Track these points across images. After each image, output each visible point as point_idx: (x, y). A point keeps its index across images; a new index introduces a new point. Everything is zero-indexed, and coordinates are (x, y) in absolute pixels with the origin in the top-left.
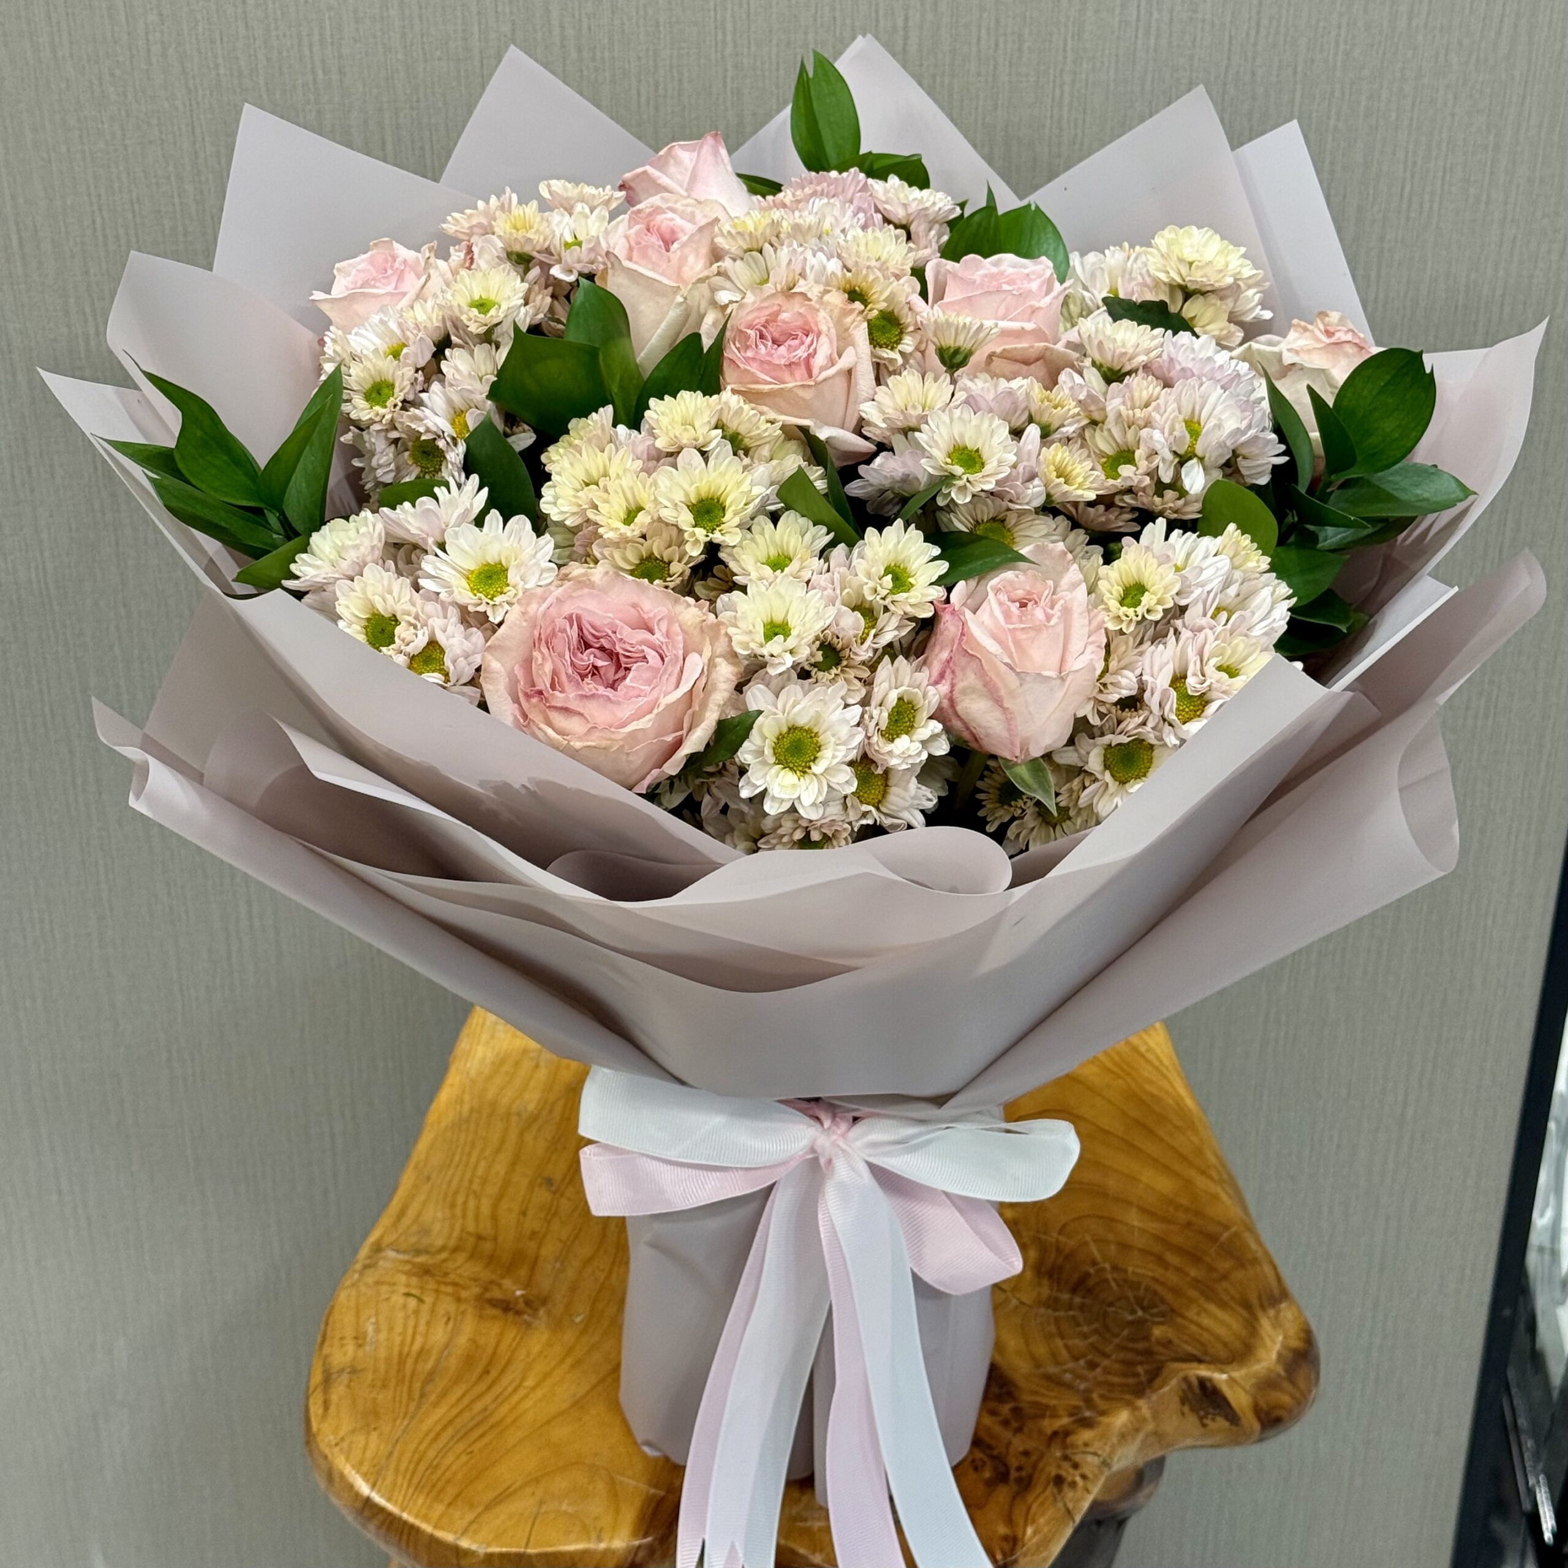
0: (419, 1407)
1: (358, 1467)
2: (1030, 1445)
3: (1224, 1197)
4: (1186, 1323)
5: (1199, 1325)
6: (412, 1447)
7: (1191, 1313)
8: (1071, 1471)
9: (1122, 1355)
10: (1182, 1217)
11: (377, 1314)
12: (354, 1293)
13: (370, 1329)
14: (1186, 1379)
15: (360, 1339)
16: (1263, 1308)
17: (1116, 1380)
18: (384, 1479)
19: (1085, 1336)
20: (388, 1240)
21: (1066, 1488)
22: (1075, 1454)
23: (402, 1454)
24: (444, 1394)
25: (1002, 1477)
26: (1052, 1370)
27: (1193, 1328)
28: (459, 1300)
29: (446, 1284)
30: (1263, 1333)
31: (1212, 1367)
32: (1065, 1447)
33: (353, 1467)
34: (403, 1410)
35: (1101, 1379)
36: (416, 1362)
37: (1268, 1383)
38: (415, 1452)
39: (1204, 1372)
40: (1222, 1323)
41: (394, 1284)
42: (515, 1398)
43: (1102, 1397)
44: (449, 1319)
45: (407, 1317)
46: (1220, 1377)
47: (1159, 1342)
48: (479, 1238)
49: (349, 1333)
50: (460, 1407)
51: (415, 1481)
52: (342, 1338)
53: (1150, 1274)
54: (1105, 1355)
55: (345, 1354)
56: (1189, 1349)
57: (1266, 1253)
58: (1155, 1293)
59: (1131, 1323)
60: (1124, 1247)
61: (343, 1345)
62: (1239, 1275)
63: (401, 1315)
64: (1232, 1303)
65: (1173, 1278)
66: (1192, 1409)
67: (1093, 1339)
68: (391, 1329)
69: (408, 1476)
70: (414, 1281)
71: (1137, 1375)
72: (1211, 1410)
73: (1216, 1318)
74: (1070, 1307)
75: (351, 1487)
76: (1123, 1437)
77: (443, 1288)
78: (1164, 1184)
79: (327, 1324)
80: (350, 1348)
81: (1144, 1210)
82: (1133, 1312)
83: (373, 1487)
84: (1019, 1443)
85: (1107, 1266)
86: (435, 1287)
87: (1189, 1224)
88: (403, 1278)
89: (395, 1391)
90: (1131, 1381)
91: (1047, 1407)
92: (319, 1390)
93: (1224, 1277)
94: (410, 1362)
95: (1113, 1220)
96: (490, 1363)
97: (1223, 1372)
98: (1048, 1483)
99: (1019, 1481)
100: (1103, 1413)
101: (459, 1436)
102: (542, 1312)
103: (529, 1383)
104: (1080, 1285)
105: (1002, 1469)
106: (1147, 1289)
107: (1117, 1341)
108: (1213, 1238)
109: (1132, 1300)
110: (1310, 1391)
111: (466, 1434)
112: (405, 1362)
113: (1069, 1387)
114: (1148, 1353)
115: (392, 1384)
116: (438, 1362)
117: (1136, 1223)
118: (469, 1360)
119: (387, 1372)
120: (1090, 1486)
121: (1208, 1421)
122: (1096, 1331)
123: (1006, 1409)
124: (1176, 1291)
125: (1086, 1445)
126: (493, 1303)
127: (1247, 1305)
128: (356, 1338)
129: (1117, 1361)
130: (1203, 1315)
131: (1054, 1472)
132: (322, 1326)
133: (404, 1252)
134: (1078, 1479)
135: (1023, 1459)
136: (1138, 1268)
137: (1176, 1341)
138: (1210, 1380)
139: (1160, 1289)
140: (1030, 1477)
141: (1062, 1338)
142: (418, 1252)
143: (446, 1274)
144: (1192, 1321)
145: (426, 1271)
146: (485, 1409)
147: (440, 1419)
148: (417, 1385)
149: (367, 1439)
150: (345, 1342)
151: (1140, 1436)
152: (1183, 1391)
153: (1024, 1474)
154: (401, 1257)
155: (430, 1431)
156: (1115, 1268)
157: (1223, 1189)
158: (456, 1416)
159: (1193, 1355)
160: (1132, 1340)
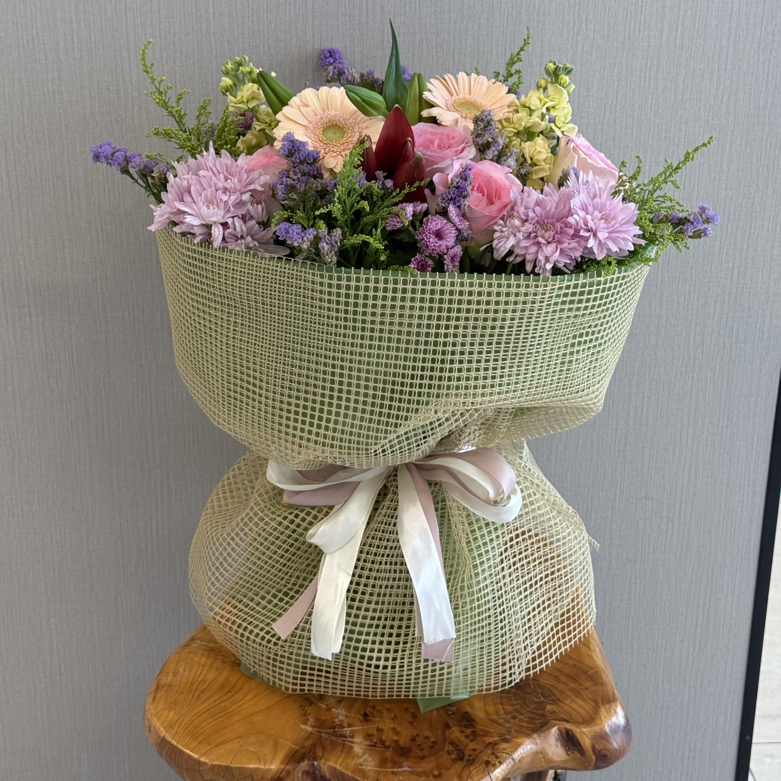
0: (195, 702)
1: (162, 724)
2: (477, 747)
4: (564, 705)
5: (570, 707)
8: (495, 759)
9: (529, 715)
10: (571, 662)
11: (185, 665)
13: (181, 670)
14: (560, 729)
17: (525, 725)
18: (173, 729)
19: (513, 705)
20: (198, 636)
21: (490, 765)
22: (498, 752)
23: (183, 720)
24: (208, 699)
25: (461, 758)
26: (494, 717)
27: (567, 708)
30: (601, 714)
31: (573, 725)
32: (493, 749)
34: (188, 703)
35: (517, 723)
36: (199, 684)
38: (189, 720)
39: (568, 726)
40: (581, 707)
41: (196, 653)
42: (239, 704)
43: (516, 731)
44: (217, 669)
45: (199, 667)
46: (576, 730)
47: (549, 712)
49: (172, 671)
50: (213, 705)
51: (186, 732)
53: (551, 684)
54: (521, 714)
55: (167, 679)
56: (564, 716)
59: (537, 702)
61: (167, 676)
63: (197, 665)
64: (588, 699)
65: (561, 686)
66: (561, 743)
67: (517, 707)
68: (191, 670)
69: (183, 730)
70: (206, 653)
71: (535, 724)
72: (573, 747)
73: (579, 705)
77: (218, 657)
82: (539, 698)
84: (472, 745)
86: (214, 656)
87: (574, 665)
89: (187, 695)
90: (532, 726)
91: (489, 732)
92: (153, 693)
93: (587, 689)
94: (196, 684)
96: (232, 688)
97: (578, 728)
98: (482, 764)
99: (468, 761)
100: (515, 737)
101: (211, 716)
103: (248, 698)
105: (461, 755)
106: (548, 689)
107: (528, 709)
108: (585, 672)
109: (540, 693)
111: (214, 715)
112: (193, 685)
114: (543, 715)
115: (186, 692)
116: (208, 686)
118: (223, 686)
119: (184, 688)
121: (570, 753)
122: (519, 704)
125: (504, 749)
127: (596, 702)
128: (174, 673)
129: (526, 717)
130: (573, 703)
131: (485, 759)
134: (497, 763)
135: (472, 752)
136: (546, 681)
137: (557, 712)
138: (571, 731)
141: (502, 704)
142: (210, 641)
144: (567, 705)
145: (211, 650)
146: (225, 706)
147: (204, 708)
148: (197, 694)
149: (169, 714)
150: (169, 674)
154: (202, 643)
155: (198, 713)
158: (212, 708)
159: (564, 719)
160: (537, 710)
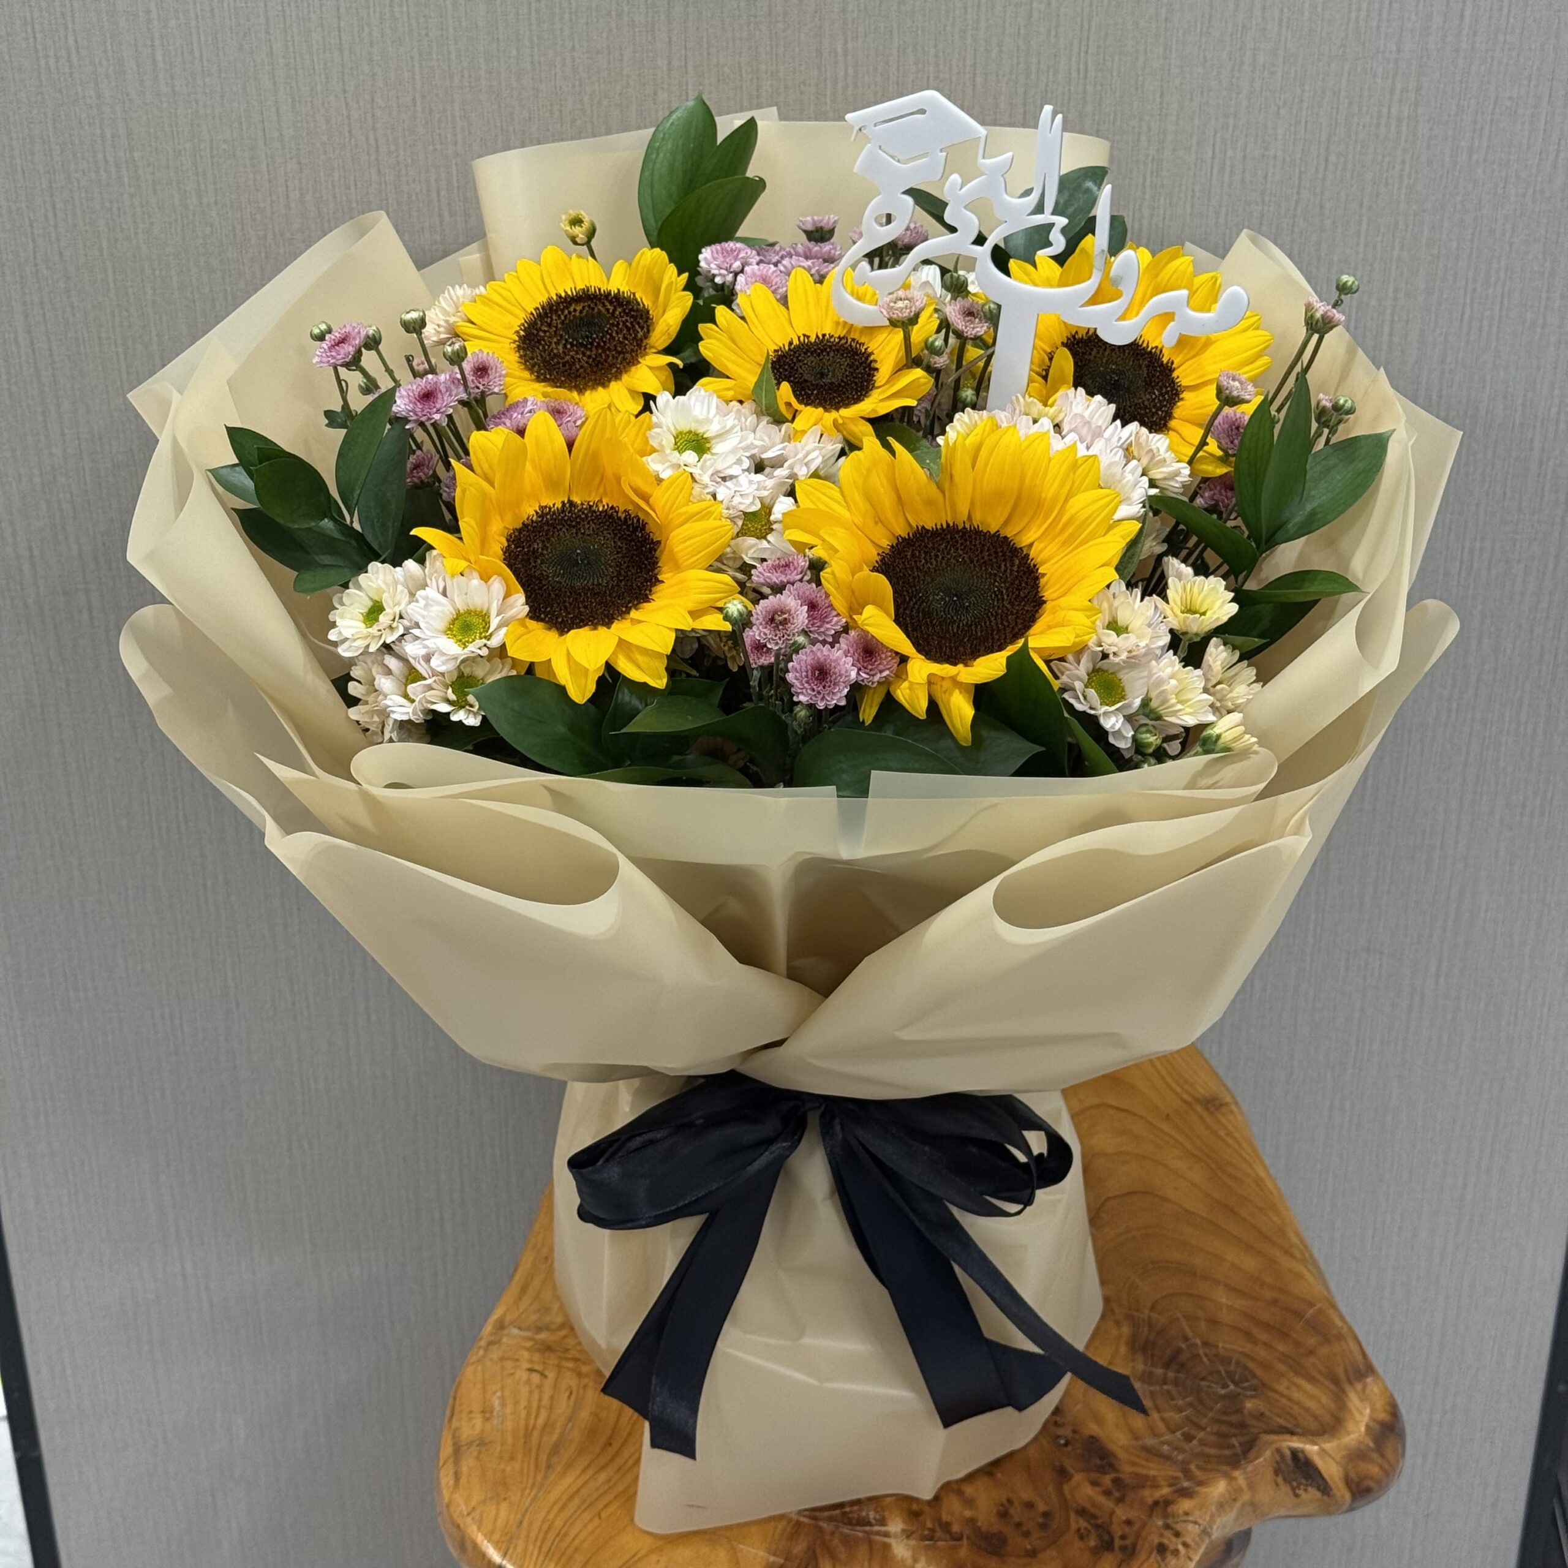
0: (546, 1477)
1: (489, 1536)
2: (1133, 1514)
3: (1307, 1275)
4: (1277, 1396)
5: (1289, 1399)
6: (542, 1515)
7: (1281, 1387)
8: (1174, 1539)
9: (1216, 1428)
10: (1268, 1294)
12: (480, 1368)
13: (496, 1403)
15: (487, 1413)
16: (1350, 1382)
17: (1213, 1451)
18: (516, 1546)
19: (1180, 1410)
20: (509, 1318)
21: (1168, 1554)
22: (1177, 1523)
23: (531, 1524)
24: (569, 1465)
25: (1107, 1545)
26: (1150, 1441)
28: (579, 1375)
29: (568, 1359)
30: (1350, 1405)
31: (1304, 1439)
32: (1166, 1516)
33: (485, 1536)
34: (531, 1481)
35: (1198, 1450)
36: (542, 1433)
37: (1357, 1455)
38: (543, 1521)
39: (1296, 1443)
40: (1312, 1397)
41: (518, 1360)
43: (1198, 1467)
44: (571, 1393)
45: (531, 1392)
46: (1311, 1449)
47: (1251, 1414)
49: (476, 1407)
50: (586, 1477)
51: (545, 1549)
52: (471, 1412)
53: (1240, 1350)
54: (1200, 1428)
55: (473, 1427)
56: (1281, 1421)
57: (1350, 1329)
58: (1246, 1368)
60: (1213, 1322)
62: (1325, 1350)
63: (525, 1390)
64: (1321, 1378)
65: (1261, 1353)
66: (1285, 1479)
67: (1188, 1412)
68: (516, 1403)
69: (538, 1543)
70: (537, 1357)
71: (1231, 1447)
72: (1304, 1481)
73: (1305, 1391)
74: (1165, 1381)
75: (483, 1555)
76: (1221, 1506)
77: (564, 1363)
78: (1250, 1263)
79: (455, 1399)
80: (478, 1422)
81: (1233, 1290)
83: (504, 1556)
84: (1121, 1513)
85: (1198, 1341)
86: (557, 1362)
87: (1275, 1302)
88: (526, 1354)
89: (523, 1462)
90: (1227, 1452)
91: (1147, 1477)
92: (451, 1461)
93: (1311, 1353)
94: (536, 1434)
95: (1201, 1297)
97: (1316, 1444)
98: (1151, 1552)
99: (1123, 1549)
100: (1201, 1483)
101: (585, 1505)
104: (1173, 1360)
105: (1106, 1538)
106: (1238, 1363)
107: (1211, 1414)
108: (1298, 1315)
109: (1224, 1375)
110: (1398, 1462)
111: (591, 1504)
112: (531, 1434)
113: (1167, 1458)
114: (1242, 1425)
115: (520, 1457)
116: (562, 1434)
117: (1224, 1300)
118: (592, 1433)
119: (514, 1445)
120: (1191, 1554)
121: (1300, 1492)
122: (1191, 1405)
123: (1107, 1480)
124: (1266, 1366)
125: (1187, 1514)
127: (1336, 1381)
128: (483, 1412)
129: (1211, 1433)
130: (1294, 1389)
131: (1156, 1541)
132: (451, 1401)
133: (527, 1329)
134: (1180, 1547)
135: (1127, 1529)
136: (1228, 1344)
137: (1267, 1413)
138: (1303, 1451)
139: (1252, 1365)
140: (1134, 1546)
141: (1159, 1411)
142: (539, 1330)
143: (567, 1350)
144: (1282, 1395)
145: (547, 1348)
146: (609, 1480)
147: (567, 1490)
148: (543, 1457)
149: (498, 1510)
150: (472, 1415)
151: (1238, 1505)
152: (1277, 1463)
153: (1128, 1542)
154: (523, 1333)
155: (558, 1500)
156: (1206, 1344)
157: (1306, 1267)
158: (581, 1487)
159: (1285, 1428)
160: (1226, 1413)
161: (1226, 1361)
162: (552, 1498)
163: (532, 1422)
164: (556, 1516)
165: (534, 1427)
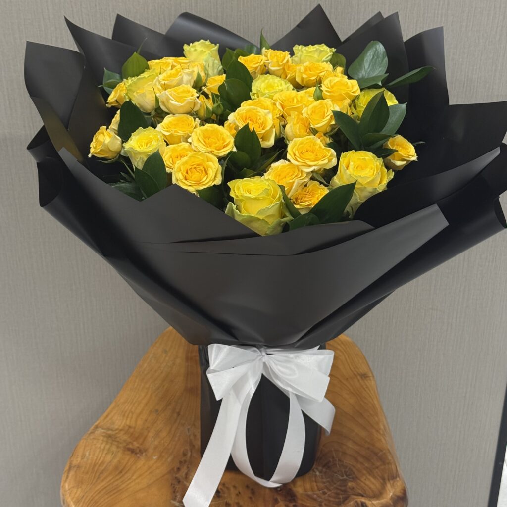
0: (96, 481)
3: (383, 440)
7: (363, 479)
9: (335, 491)
11: (90, 449)
12: (85, 441)
13: (87, 453)
14: (356, 502)
15: (83, 456)
16: (389, 480)
17: (332, 499)
19: (324, 483)
24: (105, 478)
26: (310, 493)
27: (363, 484)
28: (118, 447)
29: (115, 441)
30: (387, 489)
35: (326, 498)
36: (99, 466)
39: (363, 500)
40: (373, 483)
42: (128, 482)
43: (325, 504)
45: (100, 451)
47: (349, 488)
48: (130, 427)
50: (109, 483)
52: (78, 456)
54: (329, 490)
55: (77, 461)
56: (360, 491)
58: (352, 470)
59: (341, 480)
60: (344, 453)
61: (77, 458)
62: (382, 467)
63: (98, 450)
64: (379, 478)
68: (94, 454)
69: (88, 503)
70: (105, 439)
73: (371, 482)
74: (321, 472)
78: (363, 434)
79: (74, 450)
80: (79, 459)
81: (355, 442)
82: (342, 476)
85: (337, 460)
87: (369, 448)
88: (102, 438)
90: (337, 500)
92: (67, 472)
93: (377, 468)
94: (97, 466)
95: (342, 444)
96: (123, 470)
101: (107, 492)
102: (144, 454)
104: (326, 465)
106: (349, 468)
107: (335, 486)
108: (376, 454)
112: (95, 466)
113: (315, 499)
114: (345, 491)
117: (350, 446)
118: (116, 468)
122: (328, 482)
123: (291, 505)
124: (359, 471)
126: (129, 449)
127: (383, 479)
128: (82, 456)
130: (367, 480)
132: (72, 451)
133: (105, 429)
138: (365, 503)
139: (354, 470)
141: (316, 482)
143: (116, 438)
146: (117, 485)
147: (103, 486)
148: (98, 474)
154: (103, 431)
155: (98, 490)
156: (340, 460)
158: (108, 486)
159: (360, 493)
160: (341, 486)
161: (345, 467)
162: (96, 489)
163: (97, 462)
164: (96, 495)
165: (97, 463)
